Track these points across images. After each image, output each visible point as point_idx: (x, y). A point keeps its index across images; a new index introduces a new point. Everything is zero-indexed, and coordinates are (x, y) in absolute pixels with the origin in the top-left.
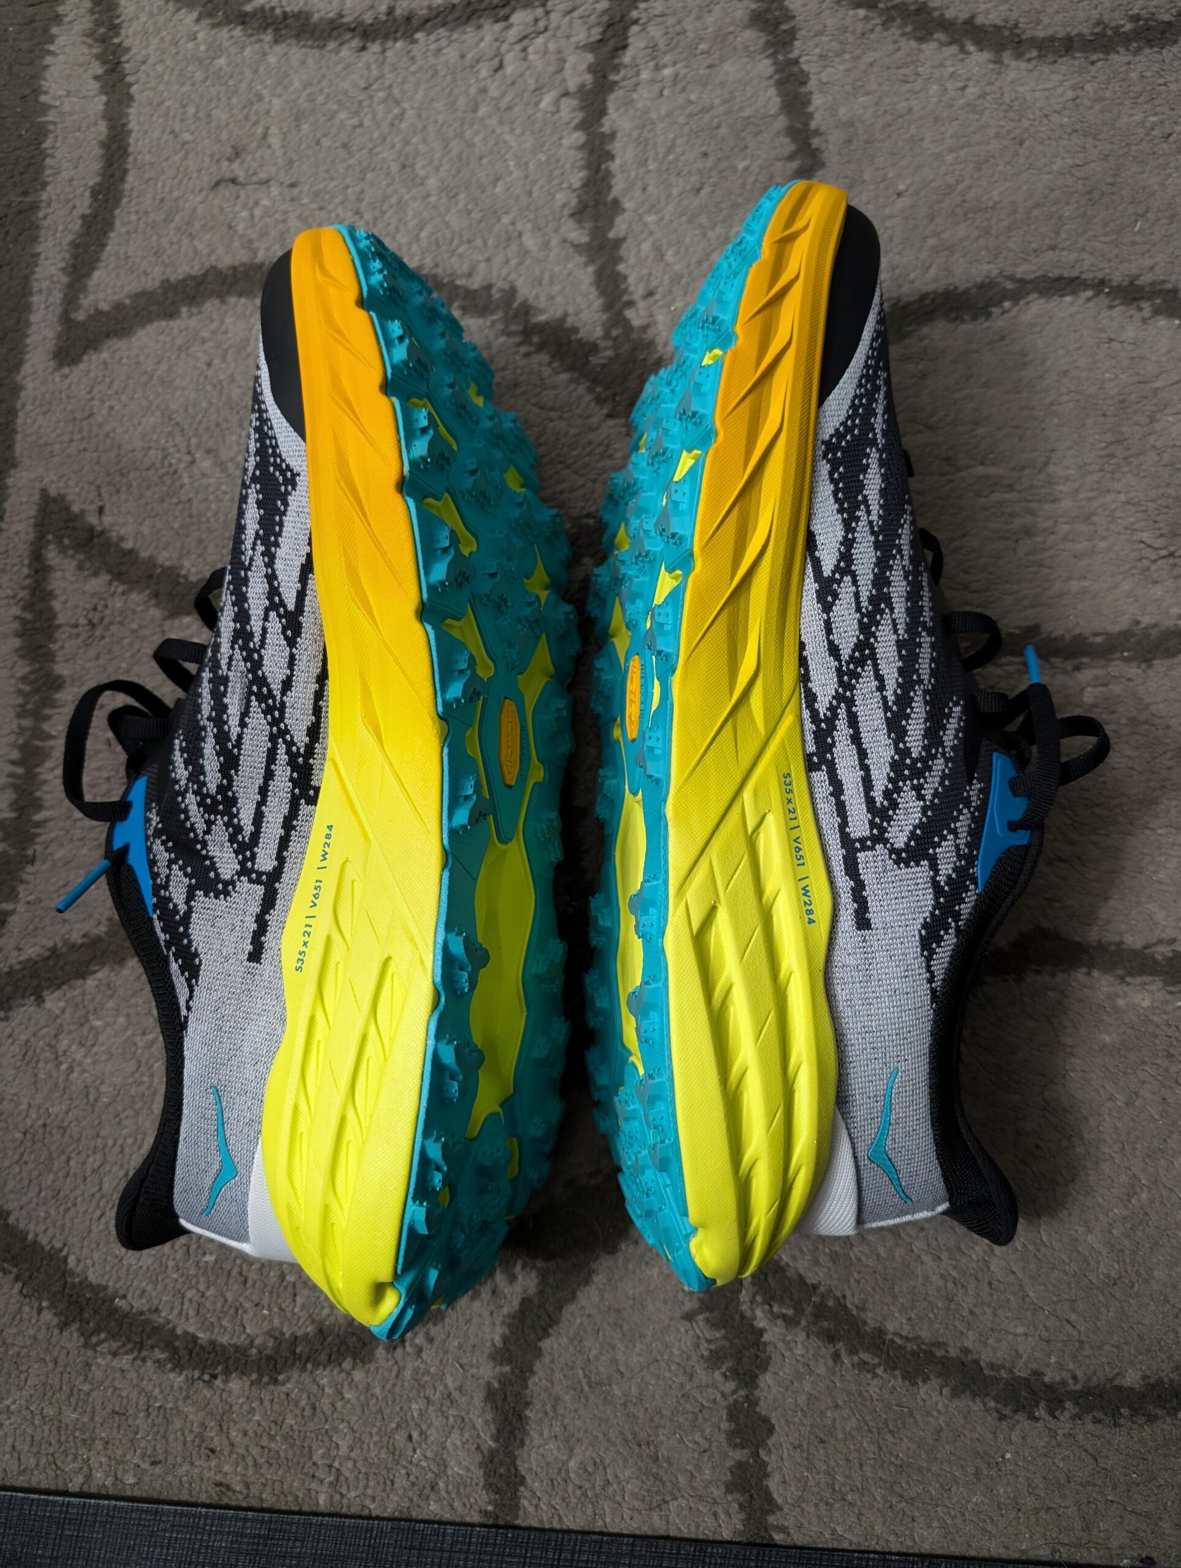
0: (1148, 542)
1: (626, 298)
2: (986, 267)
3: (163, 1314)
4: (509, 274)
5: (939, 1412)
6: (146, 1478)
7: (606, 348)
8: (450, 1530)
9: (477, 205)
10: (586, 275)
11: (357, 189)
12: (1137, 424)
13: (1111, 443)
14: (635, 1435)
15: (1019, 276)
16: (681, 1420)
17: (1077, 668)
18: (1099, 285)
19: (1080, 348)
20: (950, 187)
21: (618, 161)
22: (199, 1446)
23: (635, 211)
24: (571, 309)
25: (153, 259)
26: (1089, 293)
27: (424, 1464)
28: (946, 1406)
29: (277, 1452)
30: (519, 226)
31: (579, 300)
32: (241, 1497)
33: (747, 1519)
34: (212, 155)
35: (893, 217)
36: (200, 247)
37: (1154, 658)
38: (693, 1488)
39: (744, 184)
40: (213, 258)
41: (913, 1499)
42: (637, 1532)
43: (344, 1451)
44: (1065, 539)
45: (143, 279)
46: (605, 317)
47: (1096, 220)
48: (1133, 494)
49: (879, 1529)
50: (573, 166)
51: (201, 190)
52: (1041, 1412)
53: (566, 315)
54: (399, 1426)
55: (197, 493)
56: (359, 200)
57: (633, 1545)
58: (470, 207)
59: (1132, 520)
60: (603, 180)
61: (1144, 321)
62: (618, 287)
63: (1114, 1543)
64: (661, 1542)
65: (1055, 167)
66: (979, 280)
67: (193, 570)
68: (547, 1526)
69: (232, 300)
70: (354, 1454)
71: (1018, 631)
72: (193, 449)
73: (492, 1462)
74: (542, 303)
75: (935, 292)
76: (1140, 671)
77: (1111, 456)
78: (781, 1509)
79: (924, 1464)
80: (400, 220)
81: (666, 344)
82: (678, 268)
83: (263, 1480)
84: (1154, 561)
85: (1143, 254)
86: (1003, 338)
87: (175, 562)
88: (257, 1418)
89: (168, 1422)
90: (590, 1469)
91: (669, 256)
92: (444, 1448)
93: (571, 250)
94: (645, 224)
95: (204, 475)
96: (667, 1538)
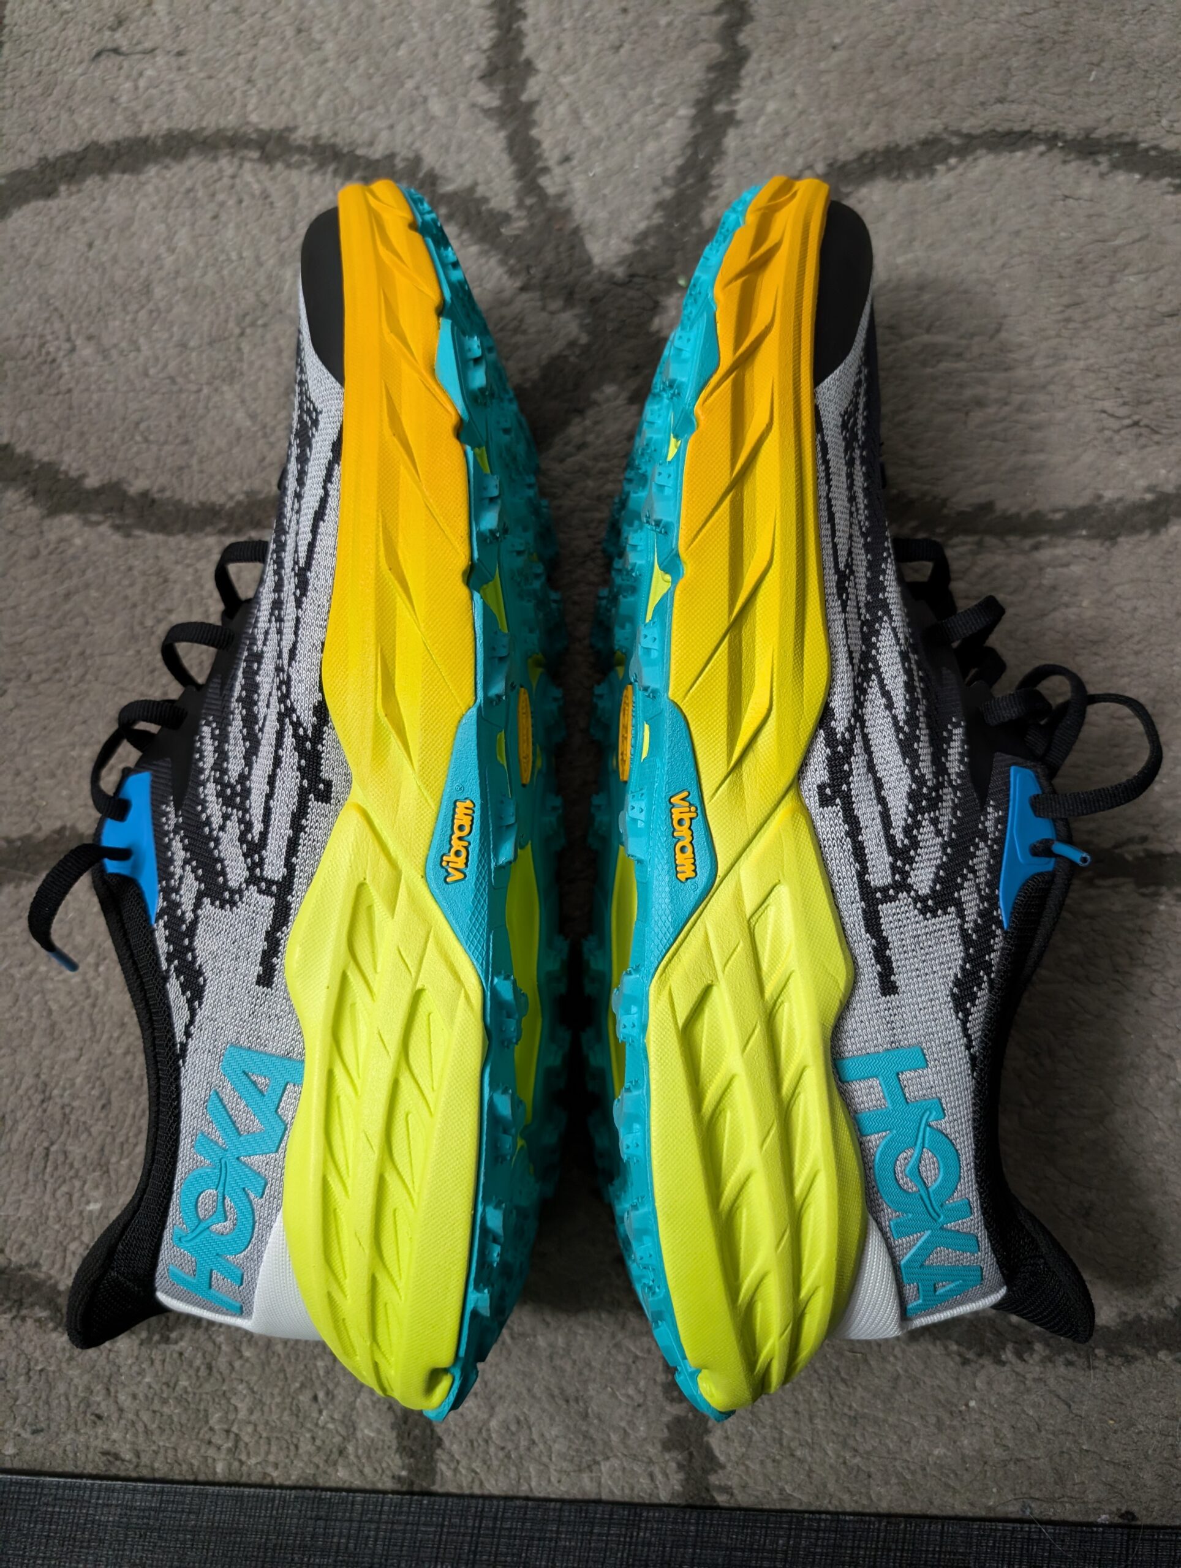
0: (1110, 410)
1: (540, 165)
2: (931, 122)
3: (44, 1269)
4: (412, 144)
5: (895, 1357)
6: (28, 1448)
7: (519, 219)
8: (359, 1497)
9: (378, 69)
10: (495, 141)
11: (250, 56)
12: (1096, 285)
13: (1068, 306)
14: (562, 1390)
15: (965, 131)
16: (612, 1371)
17: (1036, 547)
18: (1052, 140)
19: (1032, 207)
20: (889, 38)
21: (530, 20)
22: (85, 1413)
23: (550, 72)
24: (481, 178)
25: (29, 136)
26: (1042, 148)
27: (331, 1426)
28: (903, 1351)
29: (170, 1417)
30: (424, 91)
31: (490, 168)
32: (131, 1467)
33: (687, 1480)
34: (93, 25)
35: (828, 71)
36: (80, 121)
37: (1119, 535)
38: (626, 1447)
39: (667, 40)
40: (94, 132)
41: (868, 1453)
42: (566, 1497)
43: (243, 1414)
44: (1020, 409)
45: (19, 157)
46: (519, 184)
47: (1047, 71)
48: (1092, 361)
49: (831, 1487)
50: (482, 26)
51: (81, 62)
52: (1008, 1355)
53: (476, 184)
54: (303, 1386)
55: (78, 382)
56: (251, 66)
57: (561, 1510)
58: (371, 71)
59: (1092, 387)
60: (514, 39)
61: (1102, 176)
62: (530, 153)
63: (1091, 1497)
64: (591, 1508)
65: (1002, 16)
66: (922, 136)
67: (75, 465)
68: (467, 1492)
69: (115, 177)
70: (253, 1418)
71: (969, 509)
72: (73, 337)
73: (405, 1422)
74: (450, 171)
75: (874, 150)
76: (1103, 550)
77: (1068, 320)
78: (723, 1467)
79: (881, 1415)
80: (296, 88)
81: (583, 213)
82: (597, 131)
83: (154, 1448)
84: (1118, 431)
85: (1099, 105)
86: (949, 197)
87: (53, 458)
88: (147, 1380)
89: (51, 1387)
90: (513, 1428)
91: (587, 118)
92: (353, 1409)
93: (481, 115)
94: (560, 86)
95: (85, 364)
96: (598, 1502)
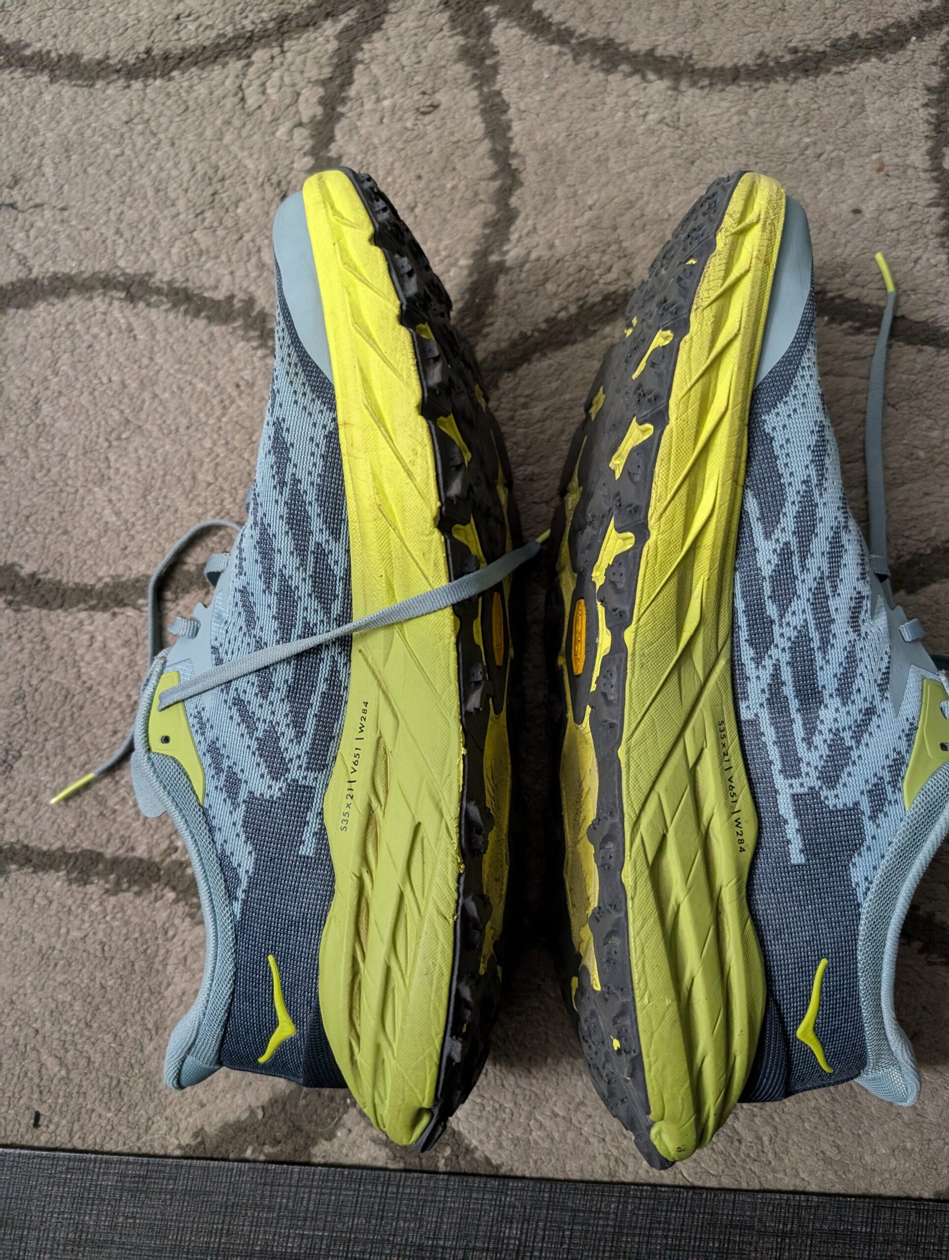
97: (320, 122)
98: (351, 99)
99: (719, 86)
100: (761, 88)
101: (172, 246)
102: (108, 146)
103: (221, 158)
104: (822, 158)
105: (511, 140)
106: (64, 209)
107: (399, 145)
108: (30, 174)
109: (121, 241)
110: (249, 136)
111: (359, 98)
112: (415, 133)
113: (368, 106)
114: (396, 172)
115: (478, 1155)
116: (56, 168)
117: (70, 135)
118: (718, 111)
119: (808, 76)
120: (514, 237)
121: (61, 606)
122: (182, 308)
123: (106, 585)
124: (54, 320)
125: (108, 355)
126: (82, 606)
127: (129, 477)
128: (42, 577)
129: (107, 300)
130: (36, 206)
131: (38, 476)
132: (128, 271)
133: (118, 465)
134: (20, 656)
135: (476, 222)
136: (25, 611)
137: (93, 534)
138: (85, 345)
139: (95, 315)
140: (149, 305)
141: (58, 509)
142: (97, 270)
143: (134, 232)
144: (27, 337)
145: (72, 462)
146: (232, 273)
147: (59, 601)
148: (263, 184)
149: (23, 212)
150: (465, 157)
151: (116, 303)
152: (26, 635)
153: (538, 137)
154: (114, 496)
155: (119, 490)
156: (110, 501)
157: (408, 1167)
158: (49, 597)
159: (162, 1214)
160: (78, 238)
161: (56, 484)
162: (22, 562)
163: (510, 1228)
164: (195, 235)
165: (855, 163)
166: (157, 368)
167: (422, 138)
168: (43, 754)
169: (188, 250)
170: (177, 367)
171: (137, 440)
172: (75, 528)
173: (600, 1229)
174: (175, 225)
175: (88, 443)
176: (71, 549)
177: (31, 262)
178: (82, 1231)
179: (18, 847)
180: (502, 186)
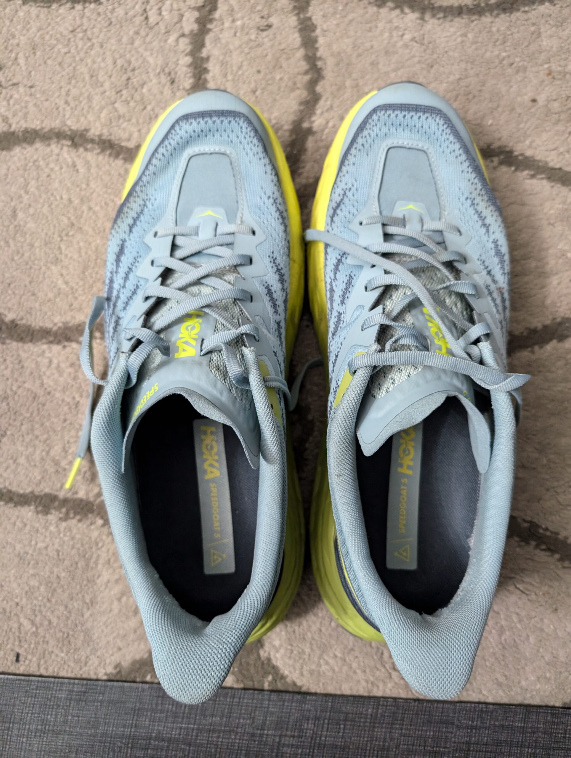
97: (196, 35)
98: (216, 20)
99: (450, 18)
100: (476, 20)
101: (101, 113)
102: (60, 46)
103: (133, 56)
104: (513, 66)
105: (317, 49)
106: (31, 87)
107: (246, 50)
108: (10, 63)
109: (68, 108)
110: (150, 43)
111: (221, 19)
112: (257, 43)
113: (227, 24)
114: (244, 68)
115: (288, 680)
116: (27, 60)
117: (36, 39)
118: (448, 34)
119: (505, 13)
120: (318, 112)
121: (31, 341)
122: (108, 152)
123: (60, 328)
124: (26, 158)
125: (60, 182)
126: (44, 341)
127: (74, 260)
128: (19, 322)
129: (59, 146)
130: (14, 85)
131: (16, 258)
132: (73, 128)
133: (67, 252)
134: (5, 372)
135: (294, 102)
136: (9, 344)
137: (51, 295)
138: (45, 175)
139: (51, 156)
140: (86, 150)
141: (28, 280)
142: (53, 127)
143: (77, 102)
144: (8, 169)
145: (37, 250)
146: (139, 131)
147: (29, 338)
148: (159, 73)
149: (5, 88)
150: (288, 59)
151: (65, 149)
152: (9, 359)
153: (335, 48)
154: (64, 272)
155: (67, 268)
156: (62, 275)
157: (247, 687)
158: (23, 335)
159: (95, 714)
160: (41, 106)
161: (27, 264)
162: (6, 312)
163: (308, 723)
164: (116, 105)
165: (534, 69)
166: (91, 191)
167: (261, 46)
168: (20, 433)
169: (111, 115)
170: (104, 190)
171: (79, 236)
172: (39, 291)
173: (362, 724)
174: (103, 99)
175: (47, 238)
176: (37, 305)
177: (10, 121)
178: (46, 724)
179: (5, 491)
180: (312, 78)
